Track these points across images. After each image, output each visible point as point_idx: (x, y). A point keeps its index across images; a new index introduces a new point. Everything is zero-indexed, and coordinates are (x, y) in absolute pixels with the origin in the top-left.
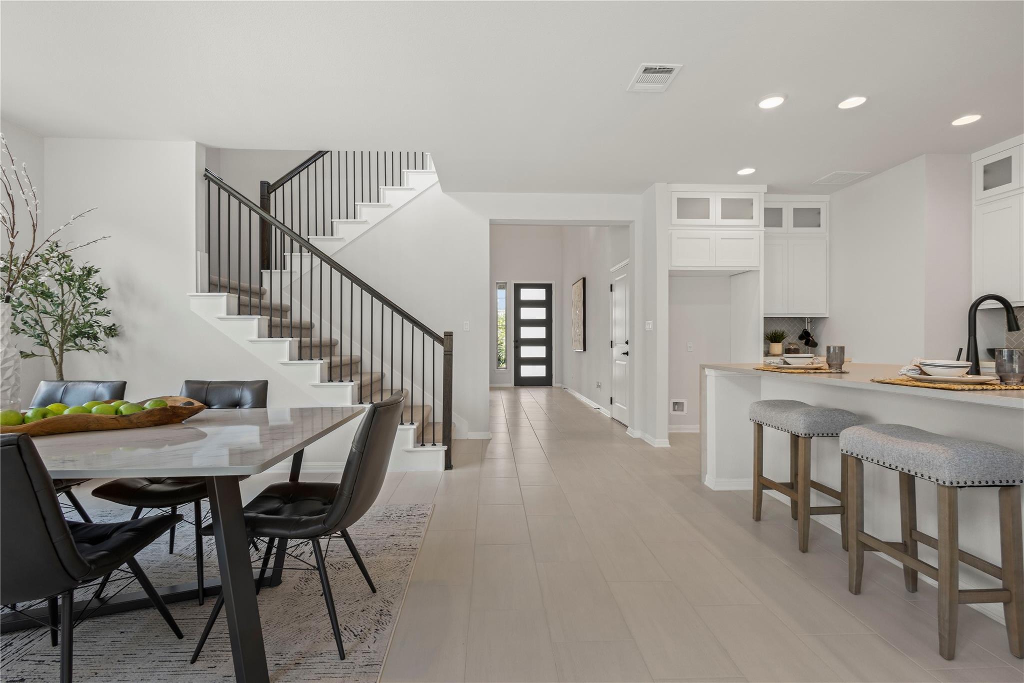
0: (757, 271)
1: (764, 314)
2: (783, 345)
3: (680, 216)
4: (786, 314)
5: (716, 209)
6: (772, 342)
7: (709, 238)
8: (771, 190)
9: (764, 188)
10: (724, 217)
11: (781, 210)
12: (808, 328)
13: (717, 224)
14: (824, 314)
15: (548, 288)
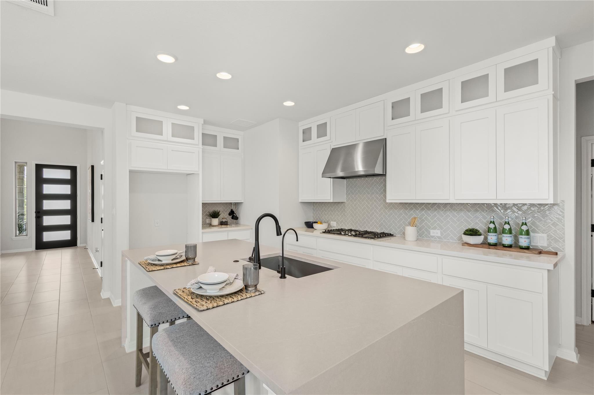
0: (197, 174)
1: (202, 201)
2: (219, 219)
3: (138, 130)
4: (219, 201)
5: (167, 129)
6: (213, 218)
7: (163, 149)
8: (205, 122)
9: (201, 121)
10: (173, 136)
11: (216, 136)
12: (233, 208)
13: (168, 140)
14: (241, 200)
15: (73, 170)
